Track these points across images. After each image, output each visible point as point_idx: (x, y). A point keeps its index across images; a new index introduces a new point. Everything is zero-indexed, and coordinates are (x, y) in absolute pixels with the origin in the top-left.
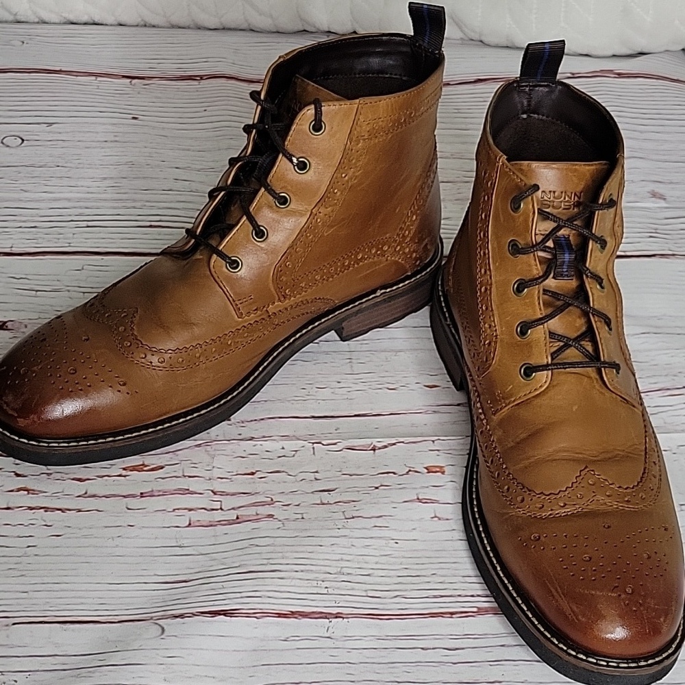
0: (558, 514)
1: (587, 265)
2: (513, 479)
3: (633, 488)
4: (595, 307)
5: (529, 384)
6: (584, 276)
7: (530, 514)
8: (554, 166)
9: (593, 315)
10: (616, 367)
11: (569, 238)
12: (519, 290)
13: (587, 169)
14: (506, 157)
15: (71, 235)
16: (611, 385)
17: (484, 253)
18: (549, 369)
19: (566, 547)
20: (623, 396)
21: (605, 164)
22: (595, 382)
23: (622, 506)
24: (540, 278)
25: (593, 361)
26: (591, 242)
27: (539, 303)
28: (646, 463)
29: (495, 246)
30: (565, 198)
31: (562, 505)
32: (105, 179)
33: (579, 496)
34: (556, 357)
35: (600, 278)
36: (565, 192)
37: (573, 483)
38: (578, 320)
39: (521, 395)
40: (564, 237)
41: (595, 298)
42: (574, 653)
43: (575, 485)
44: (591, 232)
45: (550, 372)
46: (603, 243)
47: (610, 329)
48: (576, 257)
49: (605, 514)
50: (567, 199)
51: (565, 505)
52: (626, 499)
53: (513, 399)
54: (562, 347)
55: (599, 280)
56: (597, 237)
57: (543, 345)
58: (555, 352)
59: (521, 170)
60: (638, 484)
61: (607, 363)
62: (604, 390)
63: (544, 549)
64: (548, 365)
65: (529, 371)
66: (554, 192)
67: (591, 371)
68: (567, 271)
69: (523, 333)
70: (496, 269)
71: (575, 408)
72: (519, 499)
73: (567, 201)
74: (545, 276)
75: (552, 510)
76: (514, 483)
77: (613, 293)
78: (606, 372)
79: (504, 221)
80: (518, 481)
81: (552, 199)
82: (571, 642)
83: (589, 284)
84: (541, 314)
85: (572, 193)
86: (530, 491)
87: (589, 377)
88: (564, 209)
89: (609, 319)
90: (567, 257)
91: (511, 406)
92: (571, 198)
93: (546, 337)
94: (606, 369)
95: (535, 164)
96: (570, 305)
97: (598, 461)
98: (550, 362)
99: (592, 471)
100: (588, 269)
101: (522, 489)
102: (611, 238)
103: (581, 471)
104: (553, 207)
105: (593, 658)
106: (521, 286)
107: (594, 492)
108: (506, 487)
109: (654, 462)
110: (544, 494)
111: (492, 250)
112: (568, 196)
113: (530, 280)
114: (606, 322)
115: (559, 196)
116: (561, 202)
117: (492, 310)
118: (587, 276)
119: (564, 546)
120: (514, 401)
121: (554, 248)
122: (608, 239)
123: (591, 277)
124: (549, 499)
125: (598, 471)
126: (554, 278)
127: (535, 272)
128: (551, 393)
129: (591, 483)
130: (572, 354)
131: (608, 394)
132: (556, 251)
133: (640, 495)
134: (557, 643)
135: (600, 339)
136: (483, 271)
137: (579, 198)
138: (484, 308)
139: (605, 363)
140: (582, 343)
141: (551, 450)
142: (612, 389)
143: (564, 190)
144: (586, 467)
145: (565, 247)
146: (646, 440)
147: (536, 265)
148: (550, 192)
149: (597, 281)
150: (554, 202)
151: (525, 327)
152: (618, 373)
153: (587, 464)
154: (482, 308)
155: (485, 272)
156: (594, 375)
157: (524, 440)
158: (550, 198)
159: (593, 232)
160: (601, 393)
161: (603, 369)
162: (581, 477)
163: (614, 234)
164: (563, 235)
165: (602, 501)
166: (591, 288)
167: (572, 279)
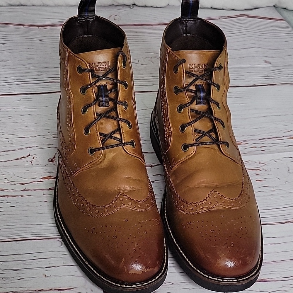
0: (200, 212)
1: (211, 97)
2: (179, 197)
3: (236, 199)
4: (216, 117)
5: (186, 153)
6: (210, 103)
7: (187, 213)
8: (194, 52)
9: (215, 120)
10: (227, 144)
11: (203, 86)
12: (180, 110)
13: (209, 53)
14: (171, 49)
15: (15, 88)
16: (224, 152)
17: (164, 95)
18: (195, 146)
19: (203, 227)
20: (231, 157)
21: (219, 51)
22: (217, 151)
23: (230, 207)
24: (189, 103)
25: (216, 141)
26: (212, 86)
27: (189, 115)
28: (243, 188)
29: (168, 90)
30: (200, 67)
31: (202, 208)
32: (29, 64)
33: (210, 203)
34: (198, 140)
35: (218, 103)
36: (200, 64)
37: (207, 197)
38: (209, 123)
39: (183, 158)
40: (201, 85)
41: (216, 112)
42: (207, 276)
43: (207, 199)
44: (212, 81)
45: (195, 147)
46: (218, 87)
47: (224, 127)
48: (206, 94)
49: (222, 211)
50: (201, 67)
51: (203, 207)
52: (232, 204)
53: (179, 161)
54: (201, 136)
55: (217, 104)
56: (215, 84)
57: (191, 134)
58: (197, 139)
59: (179, 55)
60: (238, 197)
61: (222, 142)
62: (222, 155)
63: (193, 228)
64: (194, 144)
65: (186, 147)
66: (195, 64)
67: (215, 146)
68: (202, 101)
69: (183, 130)
70: (170, 101)
71: (207, 163)
72: (182, 206)
73: (201, 69)
74: (192, 102)
75: (197, 210)
76: (180, 199)
77: (225, 110)
78: (221, 146)
79: (171, 78)
80: (182, 198)
81: (194, 67)
82: (206, 271)
83: (212, 106)
84: (190, 120)
85: (203, 65)
86: (187, 202)
87: (214, 149)
88: (200, 72)
89: (223, 122)
90: (202, 94)
91: (178, 164)
92: (203, 67)
93: (193, 131)
94: (222, 145)
95: (185, 52)
96: (204, 116)
97: (219, 187)
98: (195, 143)
99: (216, 191)
100: (211, 99)
101: (183, 202)
102: (223, 85)
103: (210, 192)
104: (195, 71)
105: (216, 278)
106: (181, 108)
107: (217, 201)
108: (176, 202)
109: (247, 188)
110: (193, 203)
111: (167, 93)
112: (201, 66)
113: (184, 105)
114: (221, 124)
115: (197, 66)
116: (198, 69)
117: (169, 121)
118: (211, 102)
119: (202, 226)
120: (180, 161)
121: (196, 90)
122: (221, 86)
123: (213, 103)
124: (196, 205)
125: (219, 192)
126: (196, 104)
127: (186, 101)
128: (196, 157)
129: (215, 197)
130: (206, 139)
131: (224, 157)
132: (197, 92)
133: (239, 203)
134: (199, 272)
135: (219, 131)
136: (164, 103)
137: (207, 67)
138: (165, 120)
139: (221, 142)
140: (211, 134)
141: (196, 183)
142: (225, 154)
143: (199, 63)
144: (213, 190)
145: (201, 90)
146: (243, 178)
147: (187, 97)
148: (193, 64)
149: (216, 105)
150: (195, 69)
151: (183, 127)
152: (228, 147)
153: (214, 188)
154: (164, 120)
155: (165, 103)
156: (217, 148)
157: (184, 179)
158: (193, 67)
159: (213, 81)
160: (220, 156)
161: (220, 145)
162: (211, 195)
163: (224, 83)
164: (200, 84)
165: (221, 205)
166: (213, 108)
167: (205, 105)
